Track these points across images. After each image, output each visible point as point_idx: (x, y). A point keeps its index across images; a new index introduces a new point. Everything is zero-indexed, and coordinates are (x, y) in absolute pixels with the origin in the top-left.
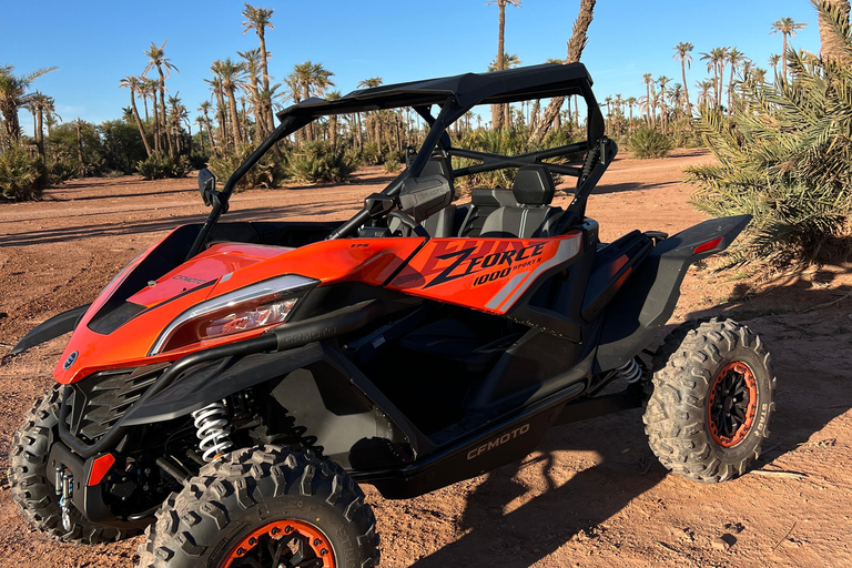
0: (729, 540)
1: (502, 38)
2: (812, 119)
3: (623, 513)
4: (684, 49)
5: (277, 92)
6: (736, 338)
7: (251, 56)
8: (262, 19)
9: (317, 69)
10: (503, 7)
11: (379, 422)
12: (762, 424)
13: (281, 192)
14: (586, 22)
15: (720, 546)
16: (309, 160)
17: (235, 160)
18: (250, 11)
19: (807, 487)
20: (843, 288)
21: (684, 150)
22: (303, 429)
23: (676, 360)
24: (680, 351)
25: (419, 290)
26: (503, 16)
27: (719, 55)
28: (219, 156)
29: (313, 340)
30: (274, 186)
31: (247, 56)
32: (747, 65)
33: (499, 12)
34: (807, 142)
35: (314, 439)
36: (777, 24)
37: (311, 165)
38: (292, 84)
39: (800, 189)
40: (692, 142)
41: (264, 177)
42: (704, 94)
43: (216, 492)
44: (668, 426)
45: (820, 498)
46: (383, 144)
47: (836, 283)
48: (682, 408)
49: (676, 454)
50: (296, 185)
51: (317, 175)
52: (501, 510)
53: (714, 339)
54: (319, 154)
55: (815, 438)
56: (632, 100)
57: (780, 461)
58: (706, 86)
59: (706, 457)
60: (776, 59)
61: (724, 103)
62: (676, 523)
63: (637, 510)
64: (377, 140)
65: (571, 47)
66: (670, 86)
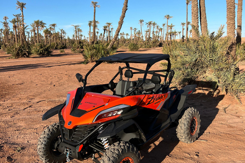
0: (198, 156)
1: (95, 16)
2: (192, 54)
3: (173, 151)
4: (141, 21)
5: (27, 28)
6: (195, 112)
7: (18, 16)
8: (22, 6)
9: (41, 22)
10: (95, 7)
11: (136, 135)
12: (198, 130)
13: (30, 58)
14: (123, 17)
15: (197, 157)
16: (38, 49)
17: (16, 49)
18: (19, 3)
19: (209, 143)
20: (198, 93)
21: (141, 49)
22: (118, 137)
23: (184, 117)
24: (184, 115)
25: (145, 106)
26: (95, 10)
27: (150, 23)
28: (5, 46)
29: (130, 119)
30: (28, 57)
31: (16, 16)
32: (158, 27)
33: (94, 9)
34: (192, 59)
35: (120, 139)
36: (166, 16)
37: (39, 50)
38: (33, 26)
39: (189, 70)
40: (143, 47)
41: (25, 54)
42: (146, 34)
43: (117, 152)
44: (182, 131)
45: (211, 145)
46: (57, 43)
47: (197, 92)
48: (185, 127)
49: (184, 137)
50: (34, 56)
51: (40, 53)
52: (148, 152)
53: (191, 112)
54: (41, 47)
55: (205, 132)
56: (127, 34)
57: (201, 137)
58: (147, 32)
59: (190, 138)
60: (164, 25)
61: (151, 36)
62: (185, 153)
63: (176, 150)
64: (55, 42)
65: (119, 23)
66: (137, 31)
